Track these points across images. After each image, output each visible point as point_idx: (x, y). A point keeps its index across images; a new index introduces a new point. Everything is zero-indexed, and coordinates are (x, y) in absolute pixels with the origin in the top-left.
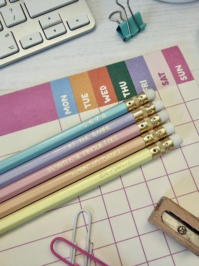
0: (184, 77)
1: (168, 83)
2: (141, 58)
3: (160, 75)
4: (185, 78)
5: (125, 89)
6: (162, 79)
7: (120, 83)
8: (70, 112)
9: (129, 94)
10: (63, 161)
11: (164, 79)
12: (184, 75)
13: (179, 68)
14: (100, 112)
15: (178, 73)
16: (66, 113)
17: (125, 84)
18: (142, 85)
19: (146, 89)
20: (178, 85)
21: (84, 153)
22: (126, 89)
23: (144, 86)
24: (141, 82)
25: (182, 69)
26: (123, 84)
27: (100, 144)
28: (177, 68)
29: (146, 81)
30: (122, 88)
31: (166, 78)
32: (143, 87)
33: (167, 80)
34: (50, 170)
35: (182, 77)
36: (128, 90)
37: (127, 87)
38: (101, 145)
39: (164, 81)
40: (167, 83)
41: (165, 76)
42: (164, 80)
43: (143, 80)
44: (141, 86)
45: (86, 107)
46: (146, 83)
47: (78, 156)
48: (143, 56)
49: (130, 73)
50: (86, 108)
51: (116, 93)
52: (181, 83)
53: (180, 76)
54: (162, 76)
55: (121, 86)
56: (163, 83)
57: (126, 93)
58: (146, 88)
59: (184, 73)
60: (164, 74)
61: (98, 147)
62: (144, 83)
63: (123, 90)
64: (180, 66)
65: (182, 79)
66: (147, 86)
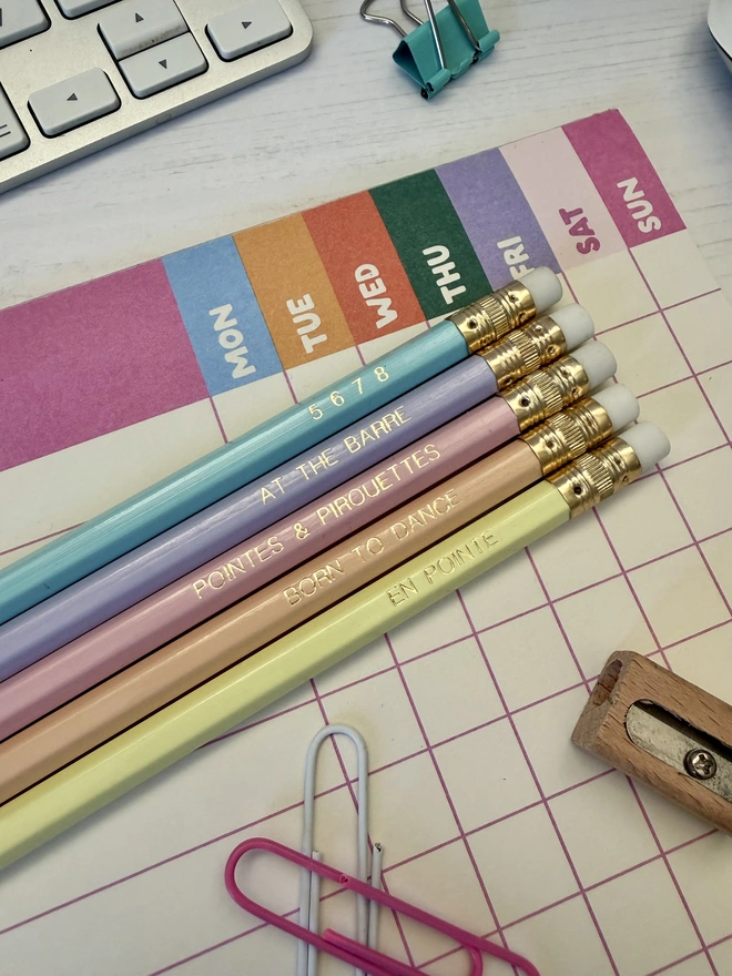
0: (650, 220)
1: (596, 244)
2: (494, 155)
3: (566, 216)
4: (653, 224)
5: (446, 274)
6: (573, 232)
7: (426, 252)
8: (252, 369)
9: (462, 289)
10: (247, 554)
11: (581, 229)
12: (651, 215)
13: (629, 187)
14: (364, 363)
15: (630, 206)
16: (237, 374)
17: (446, 253)
18: (507, 254)
19: (522, 267)
20: (632, 249)
21: (322, 518)
22: (451, 272)
23: (512, 257)
24: (501, 245)
25: (641, 194)
26: (439, 254)
27: (377, 478)
28: (624, 189)
29: (518, 239)
30: (435, 271)
31: (590, 225)
32: (509, 261)
33: (592, 232)
34: (198, 591)
35: (644, 219)
36: (456, 276)
37: (452, 265)
38: (381, 484)
39: (583, 239)
40: (592, 245)
41: (585, 220)
42: (582, 233)
43: (507, 237)
44: (501, 259)
45: (309, 345)
46: (521, 248)
47: (299, 531)
48: (501, 149)
50: (309, 350)
51: (413, 287)
52: (643, 242)
53: (636, 216)
54: (575, 220)
55: (431, 262)
56: (579, 246)
57: (451, 286)
58: (520, 264)
59: (649, 208)
60: (579, 211)
61: (372, 491)
62: (513, 247)
63: (440, 276)
64: (632, 183)
65: (644, 228)
66: (526, 257)
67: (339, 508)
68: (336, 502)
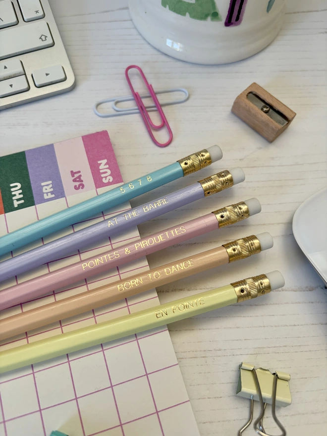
0: (108, 178)
1: (83, 186)
2: (51, 147)
3: (73, 173)
4: (109, 179)
5: (17, 195)
6: (75, 181)
7: (12, 185)
9: (22, 201)
10: (105, 256)
11: (78, 179)
12: (110, 175)
13: (103, 164)
15: (101, 171)
17: (19, 185)
18: (44, 188)
19: (49, 194)
20: (97, 189)
21: (136, 247)
22: (20, 194)
23: (46, 189)
24: (43, 184)
25: (107, 166)
26: (16, 186)
27: (160, 236)
28: (100, 164)
29: (50, 182)
30: (13, 193)
31: (82, 178)
32: (44, 191)
33: (82, 181)
34: (84, 267)
35: (106, 177)
36: (21, 196)
37: (20, 191)
38: (161, 238)
39: (77, 184)
40: (81, 187)
41: (80, 176)
42: (78, 181)
43: (46, 181)
44: (41, 190)
46: (51, 186)
47: (126, 251)
48: (54, 144)
49: (30, 170)
51: (3, 199)
52: (103, 186)
53: (103, 176)
54: (76, 175)
55: (12, 190)
56: (75, 186)
57: (18, 200)
58: (49, 192)
59: (109, 172)
60: (79, 172)
61: (157, 240)
62: (47, 185)
63: (15, 195)
64: (105, 161)
65: (104, 181)
66: (52, 190)
67: (144, 245)
68: (143, 242)
